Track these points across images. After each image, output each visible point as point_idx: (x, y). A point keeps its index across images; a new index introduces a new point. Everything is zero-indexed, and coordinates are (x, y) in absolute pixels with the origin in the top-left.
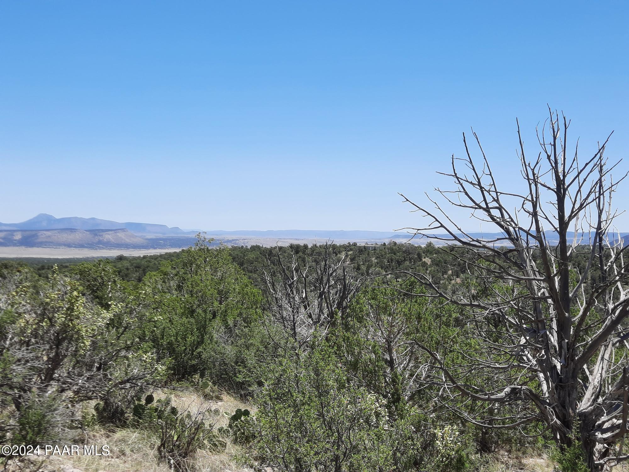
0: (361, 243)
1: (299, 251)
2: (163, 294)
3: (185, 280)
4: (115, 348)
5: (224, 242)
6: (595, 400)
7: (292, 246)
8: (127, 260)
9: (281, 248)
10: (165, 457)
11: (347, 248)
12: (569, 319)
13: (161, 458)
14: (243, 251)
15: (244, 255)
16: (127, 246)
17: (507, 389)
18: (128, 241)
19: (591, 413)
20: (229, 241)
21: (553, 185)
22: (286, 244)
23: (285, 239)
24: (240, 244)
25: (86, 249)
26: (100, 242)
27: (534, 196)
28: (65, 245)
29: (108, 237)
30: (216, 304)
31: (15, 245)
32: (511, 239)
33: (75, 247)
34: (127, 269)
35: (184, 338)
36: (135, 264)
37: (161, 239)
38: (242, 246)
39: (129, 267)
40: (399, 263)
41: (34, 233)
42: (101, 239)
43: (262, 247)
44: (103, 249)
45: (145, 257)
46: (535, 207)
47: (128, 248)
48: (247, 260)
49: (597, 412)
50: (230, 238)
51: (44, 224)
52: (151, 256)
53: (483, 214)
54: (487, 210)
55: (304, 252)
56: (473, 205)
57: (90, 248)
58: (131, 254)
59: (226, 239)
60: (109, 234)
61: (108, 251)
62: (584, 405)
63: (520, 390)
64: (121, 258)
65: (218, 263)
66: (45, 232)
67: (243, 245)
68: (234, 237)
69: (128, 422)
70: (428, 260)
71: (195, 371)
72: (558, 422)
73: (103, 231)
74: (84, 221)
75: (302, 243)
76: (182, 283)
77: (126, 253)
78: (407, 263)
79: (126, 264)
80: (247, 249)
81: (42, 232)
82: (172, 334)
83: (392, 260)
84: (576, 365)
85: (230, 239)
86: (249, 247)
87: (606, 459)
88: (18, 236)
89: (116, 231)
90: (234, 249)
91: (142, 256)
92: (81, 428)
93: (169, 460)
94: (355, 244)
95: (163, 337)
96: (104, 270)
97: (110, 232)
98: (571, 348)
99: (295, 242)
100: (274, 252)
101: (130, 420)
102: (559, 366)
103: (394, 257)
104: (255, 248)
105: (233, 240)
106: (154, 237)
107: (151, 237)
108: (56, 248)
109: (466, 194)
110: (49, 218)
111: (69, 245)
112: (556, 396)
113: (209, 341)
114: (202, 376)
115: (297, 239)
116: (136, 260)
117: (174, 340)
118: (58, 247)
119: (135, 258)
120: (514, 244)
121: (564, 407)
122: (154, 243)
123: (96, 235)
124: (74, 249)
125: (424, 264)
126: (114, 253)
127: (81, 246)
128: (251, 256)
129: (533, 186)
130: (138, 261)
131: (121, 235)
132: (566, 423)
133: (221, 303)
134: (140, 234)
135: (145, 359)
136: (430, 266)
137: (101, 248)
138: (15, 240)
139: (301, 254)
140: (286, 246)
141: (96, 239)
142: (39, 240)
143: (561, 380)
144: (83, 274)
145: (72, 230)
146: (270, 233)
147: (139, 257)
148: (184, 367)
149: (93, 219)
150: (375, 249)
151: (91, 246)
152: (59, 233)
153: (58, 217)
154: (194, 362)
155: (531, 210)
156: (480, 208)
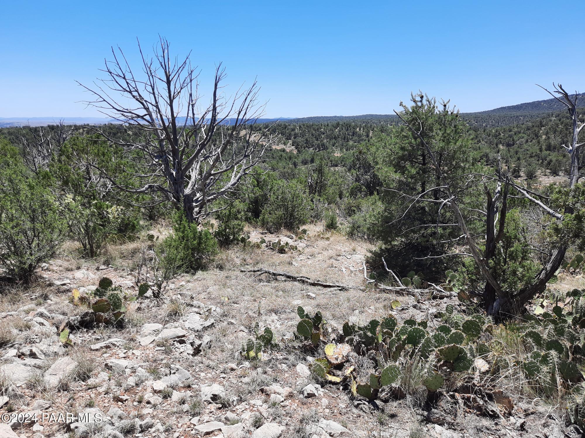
0: (92, 124)
6: (192, 189)
7: (49, 126)
11: (83, 127)
12: (178, 149)
17: (147, 186)
19: (190, 194)
20: (7, 124)
21: (165, 79)
22: (45, 125)
27: (152, 83)
32: (145, 108)
40: (115, 134)
46: (153, 89)
49: (194, 194)
50: (8, 122)
53: (129, 95)
54: (130, 92)
56: (121, 89)
62: (188, 191)
63: (154, 186)
68: (11, 121)
70: (130, 133)
72: (175, 200)
78: (119, 134)
83: (110, 133)
84: (182, 172)
87: (199, 215)
94: (88, 125)
98: (179, 163)
99: (51, 124)
100: (38, 129)
102: (174, 173)
103: (111, 131)
109: (117, 82)
112: (173, 188)
120: (147, 111)
121: (178, 193)
125: (129, 135)
129: (151, 77)
132: (178, 200)
136: (132, 136)
143: (175, 180)
150: (100, 127)
155: (152, 91)
156: (127, 91)
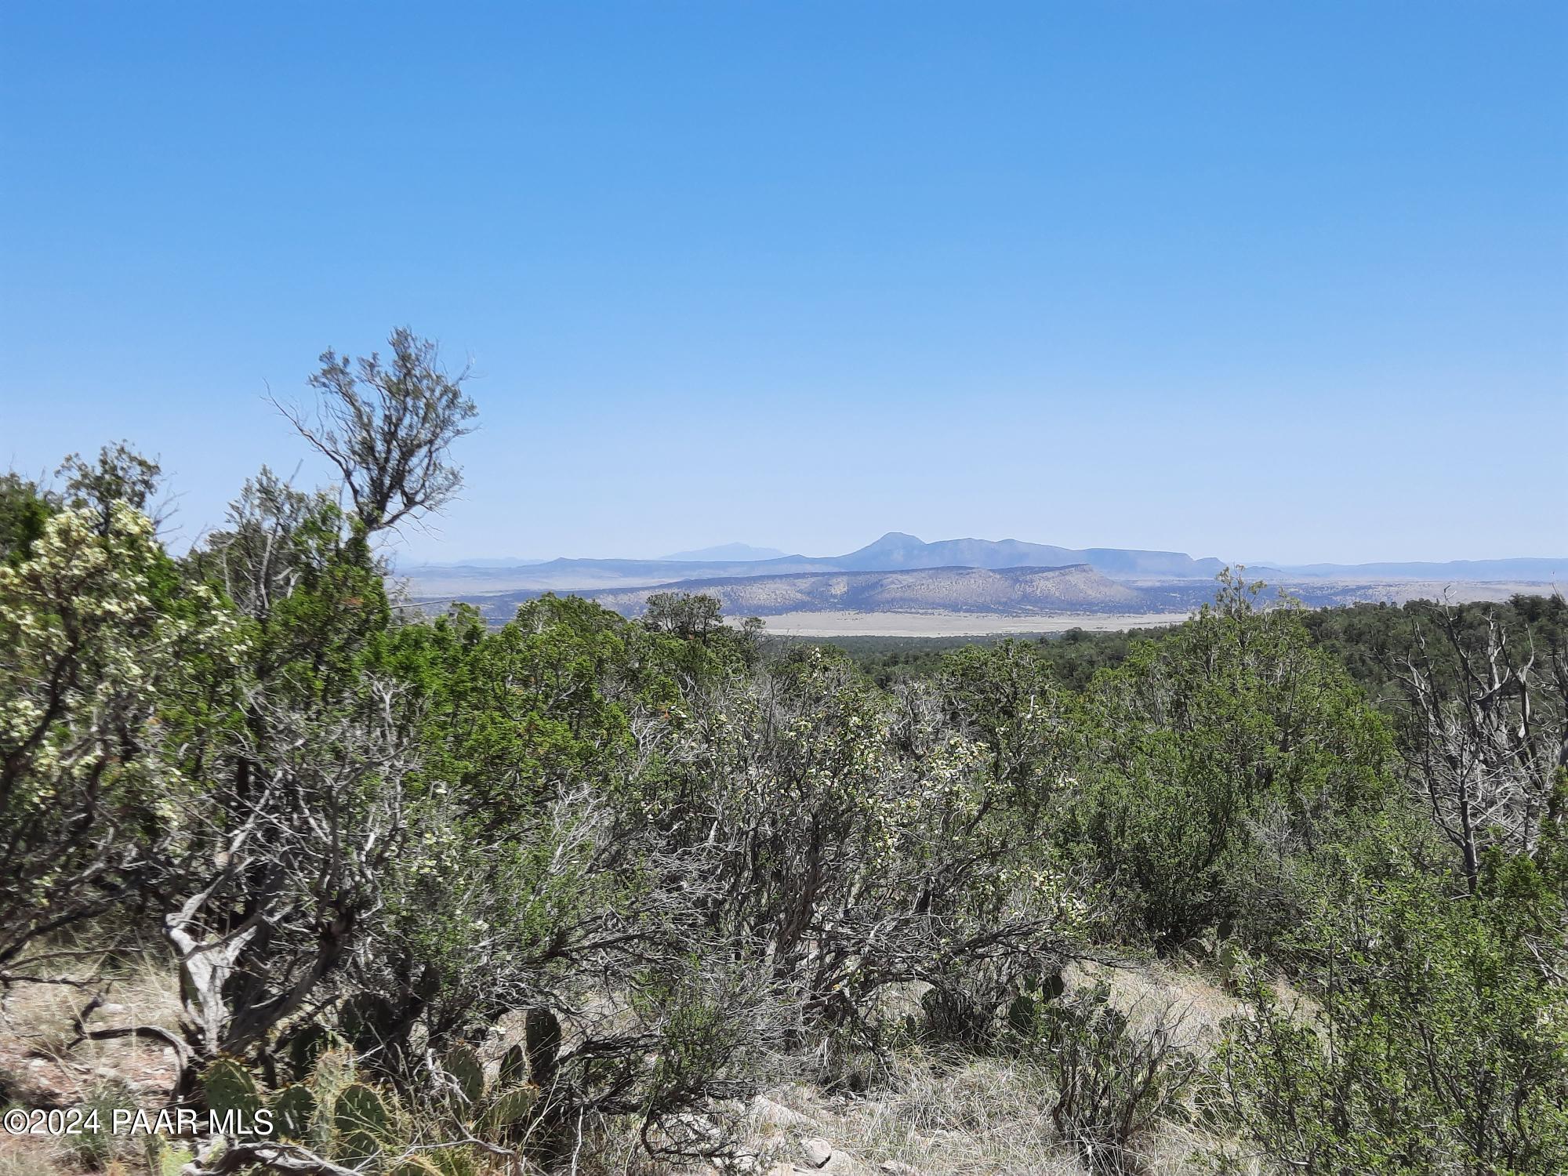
1: (1539, 614)
2: (1137, 723)
3: (1191, 688)
4: (960, 855)
5: (1336, 594)
8: (1091, 641)
9: (1486, 608)
10: (1072, 1136)
13: (1059, 1139)
14: (1384, 614)
15: (1388, 627)
16: (1089, 607)
18: (1092, 594)
23: (1499, 583)
24: (1379, 596)
25: (995, 616)
26: (1026, 598)
28: (945, 606)
29: (1045, 585)
30: (1271, 750)
31: (833, 607)
33: (967, 611)
34: (1092, 663)
35: (1177, 835)
36: (1108, 651)
37: (1174, 589)
38: (1383, 604)
39: (1095, 658)
41: (873, 579)
42: (1029, 590)
43: (1436, 605)
44: (1034, 614)
45: (1132, 634)
47: (1094, 612)
48: (1395, 637)
51: (898, 558)
52: (1147, 631)
55: (1552, 617)
57: (1003, 612)
58: (1100, 626)
59: (1341, 585)
60: (1048, 579)
61: (1046, 619)
64: (1075, 637)
65: (1276, 646)
66: (900, 577)
67: (1384, 599)
69: (994, 1042)
71: (1207, 921)
73: (1033, 571)
74: (990, 550)
75: (1546, 593)
76: (1186, 697)
77: (1088, 624)
79: (1087, 649)
80: (1395, 610)
81: (894, 576)
82: (1147, 825)
85: (1352, 584)
86: (1401, 606)
88: (839, 588)
89: (1063, 569)
90: (1362, 609)
91: (1126, 631)
92: (873, 1049)
93: (1082, 1145)
95: (1123, 832)
96: (1017, 665)
97: (1050, 574)
101: (999, 1036)
104: (1416, 608)
105: (1359, 588)
106: (1158, 584)
107: (1149, 584)
108: (926, 613)
110: (910, 544)
111: (955, 607)
113: (1240, 845)
114: (1224, 933)
115: (1533, 584)
116: (1112, 640)
117: (1148, 841)
118: (930, 611)
119: (1109, 637)
122: (1155, 599)
123: (1017, 581)
124: (967, 614)
126: (1059, 624)
127: (983, 608)
128: (1404, 628)
130: (1118, 642)
131: (1076, 578)
133: (1284, 748)
134: (1122, 578)
135: (1037, 884)
137: (1028, 613)
138: (834, 597)
139: (1543, 621)
140: (1502, 602)
141: (1018, 591)
142: (886, 596)
144: (970, 674)
145: (961, 570)
146: (1458, 567)
147: (1120, 633)
148: (1178, 910)
149: (1010, 542)
151: (1007, 608)
152: (931, 578)
153: (928, 540)
154: (1200, 898)
